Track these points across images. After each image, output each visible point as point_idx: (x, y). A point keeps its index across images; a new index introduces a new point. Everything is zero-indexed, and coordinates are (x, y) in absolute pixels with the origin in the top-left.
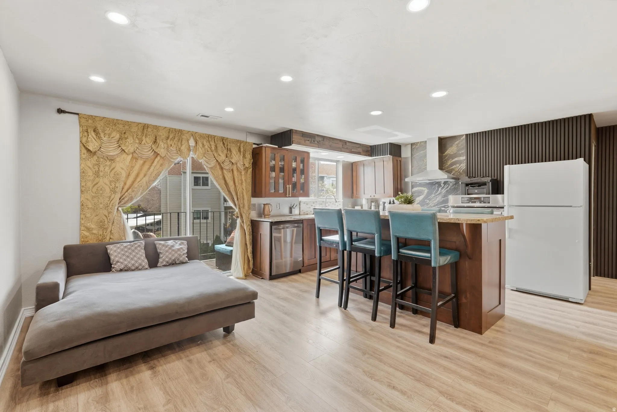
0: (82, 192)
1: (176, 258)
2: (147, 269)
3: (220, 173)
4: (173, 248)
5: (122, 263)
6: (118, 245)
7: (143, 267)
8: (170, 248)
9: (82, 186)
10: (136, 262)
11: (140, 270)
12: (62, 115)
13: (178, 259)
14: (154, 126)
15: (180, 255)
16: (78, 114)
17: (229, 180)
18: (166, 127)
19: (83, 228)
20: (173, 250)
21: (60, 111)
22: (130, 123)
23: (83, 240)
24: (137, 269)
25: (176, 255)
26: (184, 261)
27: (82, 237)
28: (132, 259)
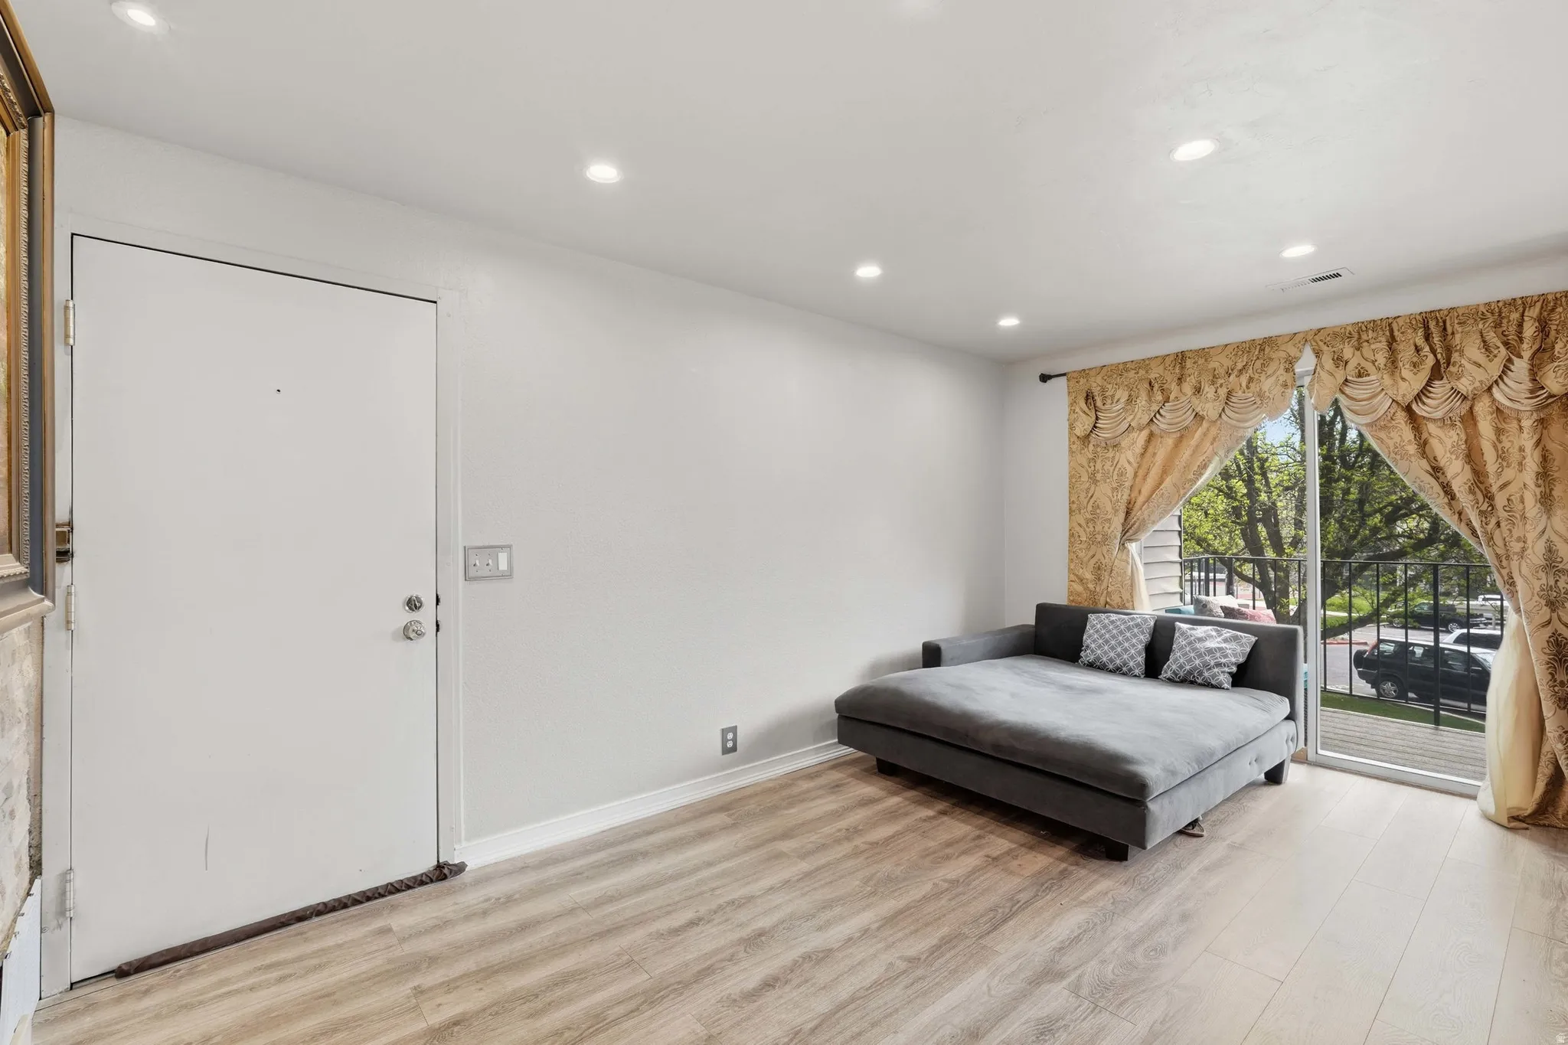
0: (1071, 511)
1: (1195, 668)
2: (1136, 676)
3: (1408, 433)
4: (1198, 645)
5: (1092, 651)
6: (1103, 616)
7: (1130, 670)
8: (1190, 643)
9: (1072, 503)
10: (1119, 655)
11: (1124, 674)
12: (1050, 382)
13: (1201, 673)
14: (1197, 351)
15: (1206, 665)
16: (1064, 375)
17: (1448, 455)
18: (1226, 345)
19: (1073, 577)
20: (1194, 650)
21: (1045, 378)
22: (1147, 362)
23: (1071, 598)
24: (1117, 671)
25: (1197, 662)
26: (1213, 682)
27: (1071, 593)
28: (1113, 648)
